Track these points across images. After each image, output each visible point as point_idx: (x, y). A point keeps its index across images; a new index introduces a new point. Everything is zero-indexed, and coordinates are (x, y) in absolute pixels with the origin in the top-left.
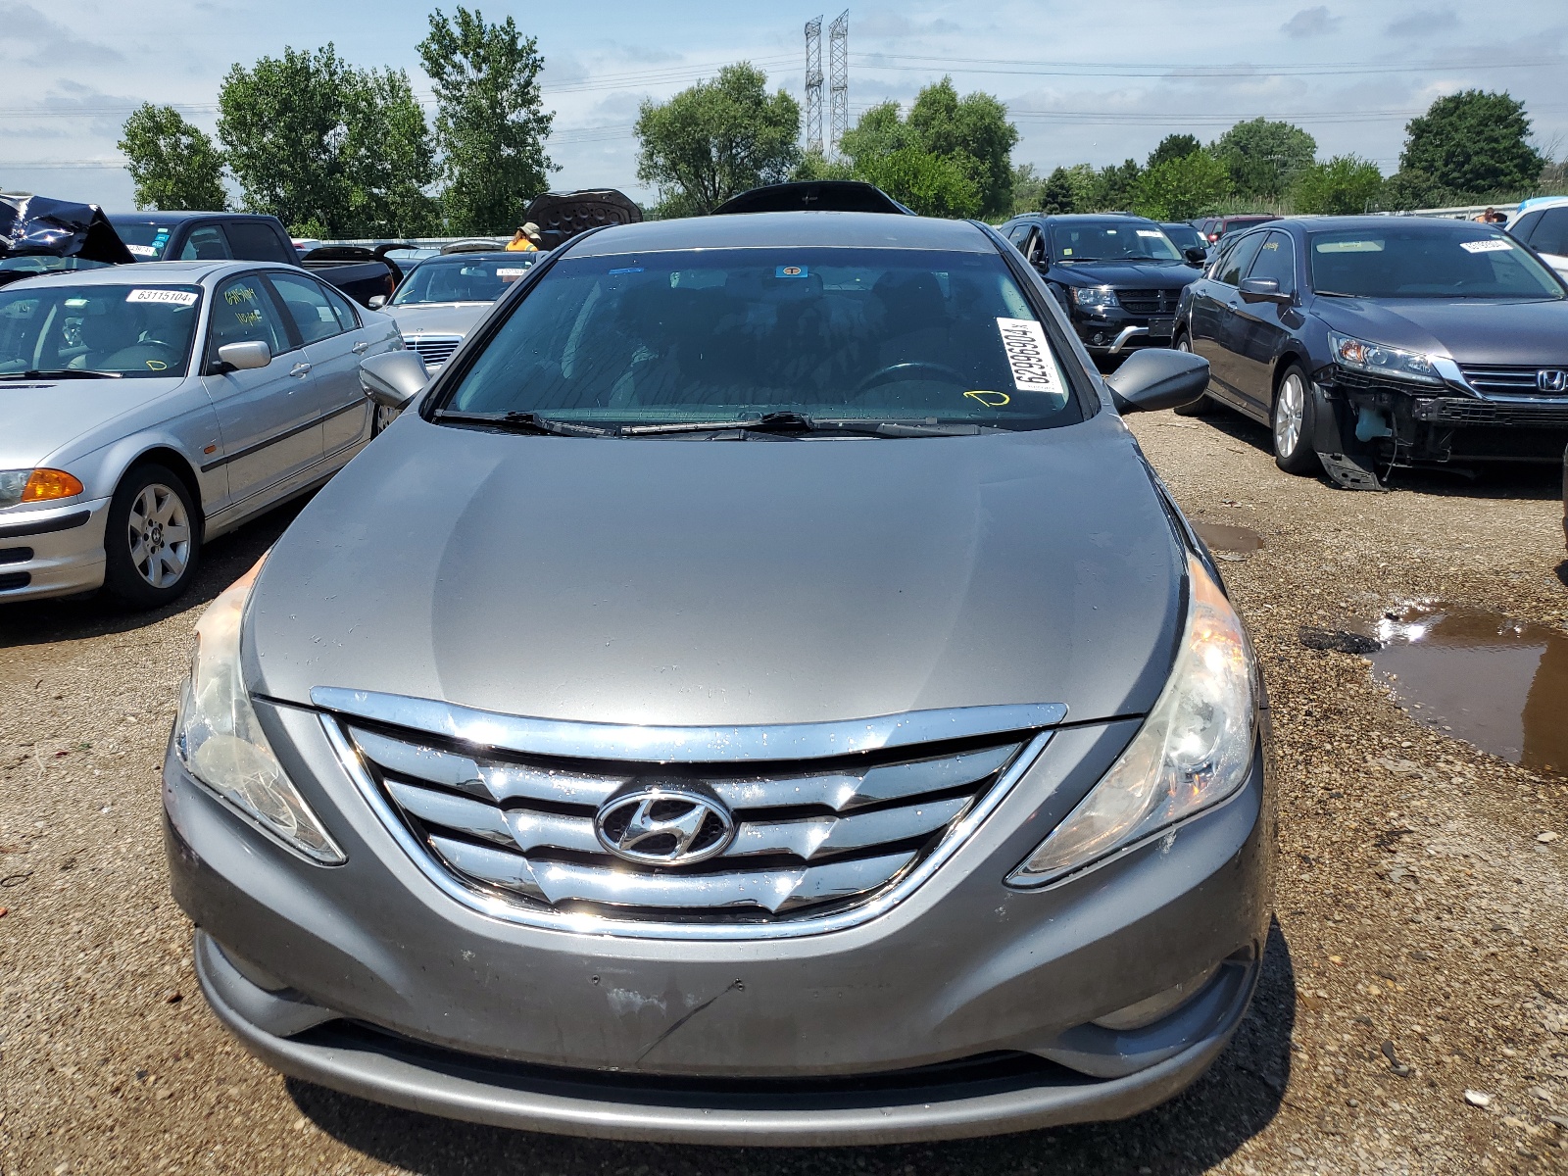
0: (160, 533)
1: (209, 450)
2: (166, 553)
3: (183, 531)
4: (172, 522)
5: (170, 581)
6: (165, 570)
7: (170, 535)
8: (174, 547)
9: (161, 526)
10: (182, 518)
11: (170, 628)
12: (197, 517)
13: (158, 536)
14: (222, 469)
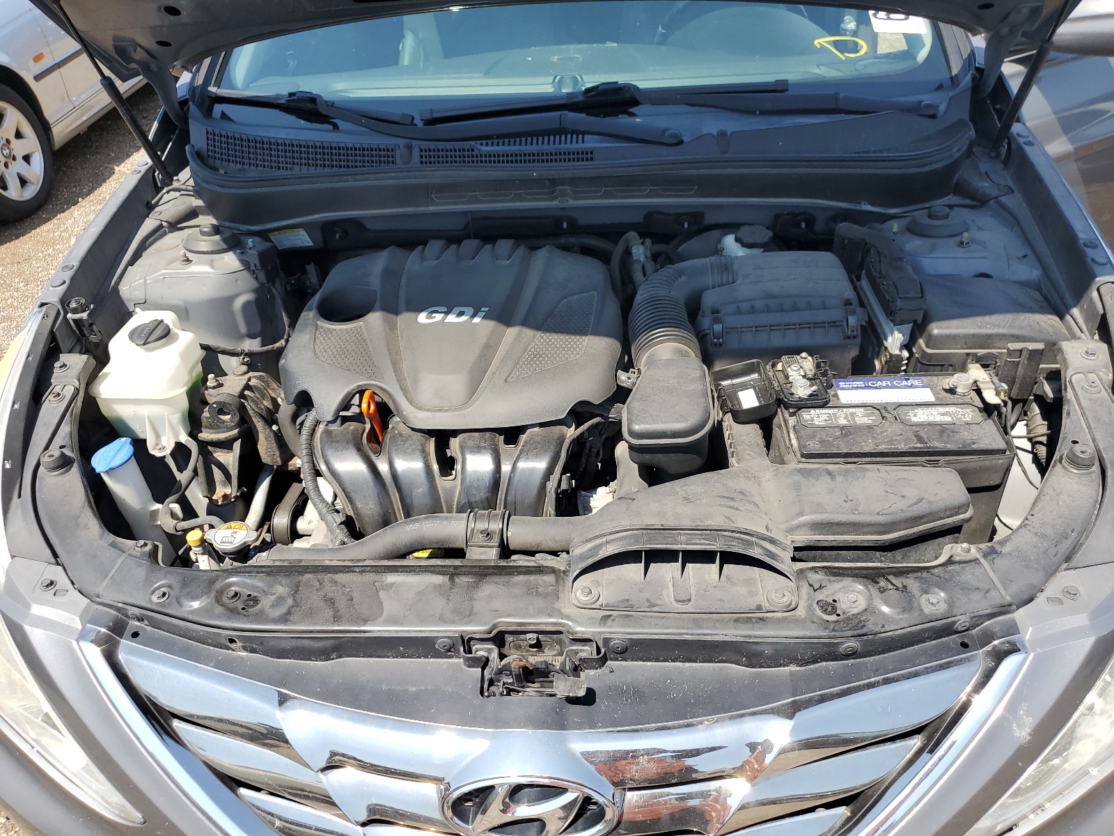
0: (8, 148)
1: (38, 58)
2: (19, 166)
3: (31, 143)
4: (19, 135)
5: (30, 193)
6: (23, 182)
7: (19, 148)
8: (27, 158)
9: (8, 141)
10: (27, 129)
11: (38, 242)
12: (42, 127)
13: (8, 151)
14: (56, 73)
